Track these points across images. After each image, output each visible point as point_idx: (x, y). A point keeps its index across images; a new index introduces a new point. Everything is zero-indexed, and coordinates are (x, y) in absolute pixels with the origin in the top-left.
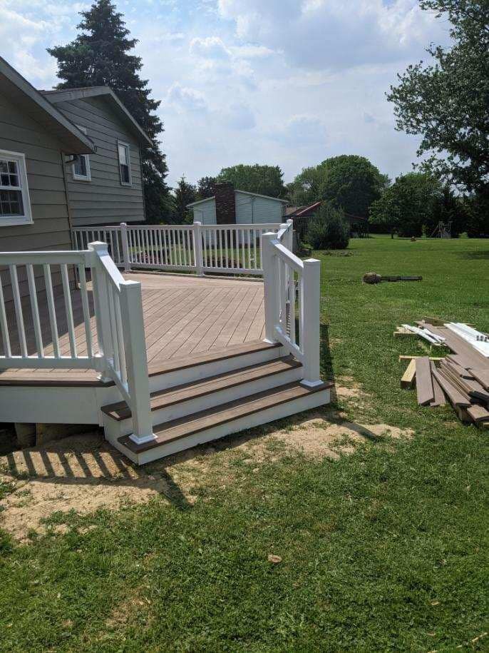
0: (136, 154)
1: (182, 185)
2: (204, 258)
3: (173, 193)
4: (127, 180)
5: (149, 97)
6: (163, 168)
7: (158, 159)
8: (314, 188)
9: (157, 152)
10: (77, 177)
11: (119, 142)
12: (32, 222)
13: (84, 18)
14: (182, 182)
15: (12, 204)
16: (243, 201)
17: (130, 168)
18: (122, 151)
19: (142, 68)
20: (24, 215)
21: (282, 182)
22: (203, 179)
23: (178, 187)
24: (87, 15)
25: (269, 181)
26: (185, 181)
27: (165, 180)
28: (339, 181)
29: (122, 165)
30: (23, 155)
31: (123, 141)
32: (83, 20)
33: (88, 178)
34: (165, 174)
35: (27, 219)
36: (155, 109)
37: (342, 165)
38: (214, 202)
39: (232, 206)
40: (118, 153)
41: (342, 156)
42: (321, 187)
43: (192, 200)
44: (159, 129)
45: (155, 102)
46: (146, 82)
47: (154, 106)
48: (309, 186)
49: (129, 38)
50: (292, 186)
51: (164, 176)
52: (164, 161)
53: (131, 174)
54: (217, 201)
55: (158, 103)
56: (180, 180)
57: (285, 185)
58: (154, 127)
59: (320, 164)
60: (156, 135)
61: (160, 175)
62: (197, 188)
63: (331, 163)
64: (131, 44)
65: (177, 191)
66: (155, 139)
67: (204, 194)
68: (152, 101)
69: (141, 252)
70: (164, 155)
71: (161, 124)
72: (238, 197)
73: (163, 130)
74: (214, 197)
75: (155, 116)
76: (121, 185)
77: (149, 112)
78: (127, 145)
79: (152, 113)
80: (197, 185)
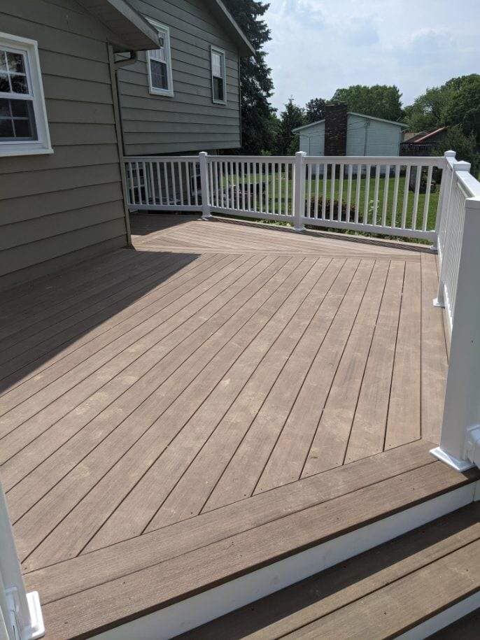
0: (234, 65)
1: (290, 107)
2: (306, 201)
3: (279, 116)
4: (221, 96)
6: (267, 85)
7: (262, 73)
8: (436, 112)
9: (262, 66)
10: (154, 90)
11: (212, 47)
12: (50, 151)
14: (290, 104)
15: (15, 121)
16: (356, 125)
17: (225, 82)
18: (216, 59)
20: (36, 139)
21: (400, 104)
22: (312, 101)
23: (285, 110)
25: (386, 103)
26: (293, 103)
27: (269, 100)
28: (466, 104)
29: (214, 77)
30: (35, 43)
31: (218, 46)
33: (169, 92)
34: (270, 92)
35: (42, 145)
36: (262, 14)
37: (471, 86)
38: (324, 125)
39: (343, 131)
40: (210, 62)
41: (473, 75)
42: (444, 111)
43: (299, 125)
44: (266, 37)
45: (263, 5)
47: (262, 10)
48: (429, 109)
50: (411, 110)
51: (269, 95)
52: (268, 77)
53: (226, 89)
54: (327, 125)
55: (267, 7)
56: (288, 102)
57: (402, 108)
58: (260, 34)
59: (444, 84)
60: (261, 45)
61: (264, 94)
62: (306, 111)
63: (457, 83)
65: (284, 115)
66: (260, 50)
67: (312, 117)
68: (260, 3)
69: (233, 185)
70: (269, 69)
71: (268, 32)
72: (351, 121)
73: (270, 39)
74: (324, 120)
75: (262, 22)
76: (212, 103)
77: (255, 18)
78: (223, 52)
79: (259, 18)
80: (305, 108)
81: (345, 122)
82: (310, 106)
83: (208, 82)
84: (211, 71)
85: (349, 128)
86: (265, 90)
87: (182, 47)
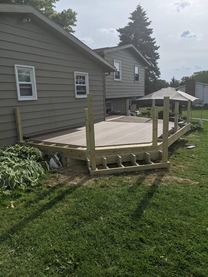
0: (143, 69)
1: (173, 80)
4: (138, 80)
5: (155, 45)
6: (158, 74)
7: (156, 70)
9: (156, 67)
10: (116, 80)
11: (135, 65)
13: (131, 15)
16: (199, 87)
17: (140, 75)
18: (136, 68)
19: (153, 33)
20: (86, 94)
24: (132, 14)
26: (175, 78)
27: (160, 78)
29: (136, 74)
30: (87, 73)
32: (131, 16)
33: (120, 80)
34: (160, 76)
36: (157, 50)
38: (185, 87)
40: (134, 70)
45: (157, 47)
46: (154, 39)
47: (157, 48)
49: (148, 21)
52: (159, 71)
53: (140, 77)
55: (159, 47)
56: (172, 78)
58: (156, 57)
60: (156, 60)
64: (149, 24)
65: (171, 83)
66: (156, 62)
68: (156, 46)
70: (159, 68)
71: (159, 56)
72: (197, 85)
73: (159, 58)
74: (185, 85)
75: (157, 53)
76: (134, 82)
77: (155, 51)
78: (139, 66)
79: (156, 51)
80: (180, 80)
81: (195, 86)
82: (183, 79)
83: (133, 76)
84: (134, 72)
85: (196, 88)
86: (157, 76)
87: (124, 66)
